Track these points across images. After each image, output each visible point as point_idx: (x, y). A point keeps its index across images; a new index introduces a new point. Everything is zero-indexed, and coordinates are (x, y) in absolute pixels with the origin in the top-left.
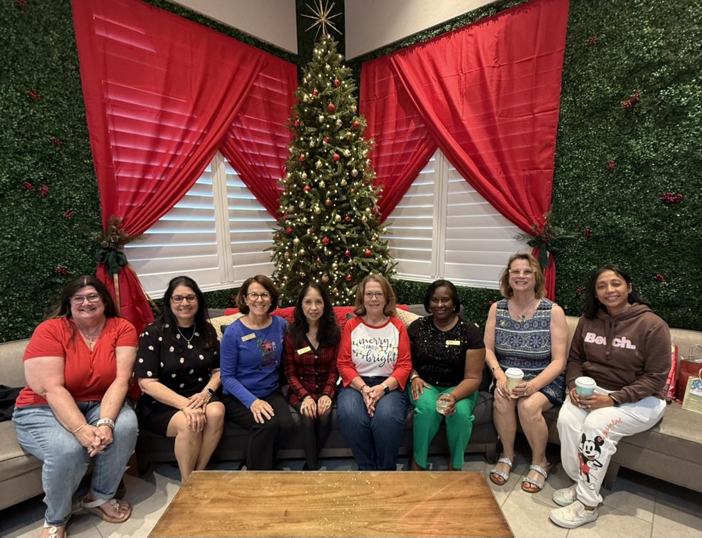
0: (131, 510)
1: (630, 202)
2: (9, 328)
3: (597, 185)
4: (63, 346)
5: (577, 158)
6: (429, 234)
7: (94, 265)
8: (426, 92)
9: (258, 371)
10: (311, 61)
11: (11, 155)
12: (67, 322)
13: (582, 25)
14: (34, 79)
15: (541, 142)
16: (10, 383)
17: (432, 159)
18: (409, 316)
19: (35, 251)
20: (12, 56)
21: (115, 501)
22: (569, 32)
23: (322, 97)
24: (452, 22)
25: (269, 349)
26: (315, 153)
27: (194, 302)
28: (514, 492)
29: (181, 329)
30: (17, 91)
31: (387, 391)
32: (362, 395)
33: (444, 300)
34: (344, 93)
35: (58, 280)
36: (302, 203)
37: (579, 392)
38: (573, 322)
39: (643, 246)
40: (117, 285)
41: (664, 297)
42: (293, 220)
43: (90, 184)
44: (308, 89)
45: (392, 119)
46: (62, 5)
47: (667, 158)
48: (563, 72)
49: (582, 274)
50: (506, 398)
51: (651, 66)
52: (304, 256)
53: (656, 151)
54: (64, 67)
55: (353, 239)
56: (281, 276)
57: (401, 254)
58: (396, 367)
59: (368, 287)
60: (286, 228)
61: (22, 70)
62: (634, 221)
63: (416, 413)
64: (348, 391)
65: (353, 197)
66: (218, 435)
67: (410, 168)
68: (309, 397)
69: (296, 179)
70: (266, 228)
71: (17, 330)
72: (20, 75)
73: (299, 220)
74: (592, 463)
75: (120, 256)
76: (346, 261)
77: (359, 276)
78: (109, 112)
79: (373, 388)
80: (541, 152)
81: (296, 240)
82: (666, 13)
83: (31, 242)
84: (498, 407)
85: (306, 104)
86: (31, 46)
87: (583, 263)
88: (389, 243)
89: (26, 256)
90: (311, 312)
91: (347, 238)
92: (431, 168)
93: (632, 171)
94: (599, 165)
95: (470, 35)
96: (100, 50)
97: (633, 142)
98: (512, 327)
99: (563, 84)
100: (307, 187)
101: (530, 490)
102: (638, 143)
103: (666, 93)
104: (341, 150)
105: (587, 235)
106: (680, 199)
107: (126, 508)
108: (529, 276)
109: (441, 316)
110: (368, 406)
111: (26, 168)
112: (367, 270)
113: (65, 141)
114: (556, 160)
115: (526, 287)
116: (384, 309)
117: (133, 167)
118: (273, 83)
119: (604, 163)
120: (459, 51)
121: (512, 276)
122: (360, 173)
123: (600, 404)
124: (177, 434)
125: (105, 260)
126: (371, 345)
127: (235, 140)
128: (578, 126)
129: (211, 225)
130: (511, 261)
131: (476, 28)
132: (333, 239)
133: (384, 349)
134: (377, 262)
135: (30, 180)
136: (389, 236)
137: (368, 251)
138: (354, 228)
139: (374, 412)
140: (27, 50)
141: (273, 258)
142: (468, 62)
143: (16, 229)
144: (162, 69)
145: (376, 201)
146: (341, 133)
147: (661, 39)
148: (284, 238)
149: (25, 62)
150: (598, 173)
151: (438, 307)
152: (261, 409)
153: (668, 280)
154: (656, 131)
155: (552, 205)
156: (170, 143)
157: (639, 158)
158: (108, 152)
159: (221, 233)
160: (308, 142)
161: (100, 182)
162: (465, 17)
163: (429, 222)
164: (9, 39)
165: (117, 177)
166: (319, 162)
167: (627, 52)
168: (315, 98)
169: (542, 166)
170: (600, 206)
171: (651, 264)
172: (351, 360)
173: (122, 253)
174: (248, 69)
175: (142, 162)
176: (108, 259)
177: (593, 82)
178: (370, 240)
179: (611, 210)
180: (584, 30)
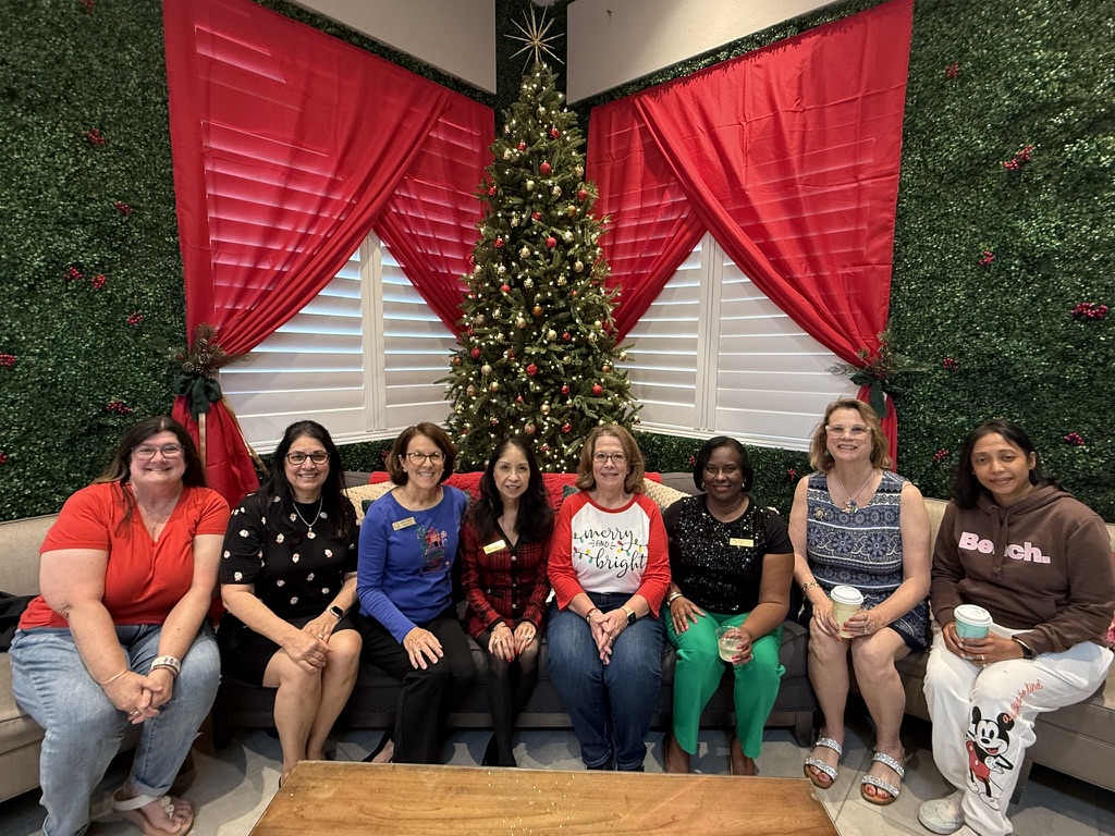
0: (194, 816)
1: (1019, 317)
2: (25, 496)
3: (963, 290)
4: (108, 532)
5: (930, 248)
6: (692, 361)
7: (168, 398)
8: (688, 148)
9: (417, 577)
10: (518, 101)
11: (50, 227)
12: (120, 491)
13: (933, 49)
14: (96, 114)
15: (871, 224)
16: (14, 589)
17: (698, 248)
18: (666, 493)
19: (76, 375)
20: (67, 81)
21: (168, 799)
22: (914, 60)
23: (532, 153)
24: (731, 47)
25: (436, 543)
26: (518, 236)
27: (323, 464)
28: (849, 803)
29: (299, 505)
30: (69, 131)
31: (632, 619)
32: (589, 625)
33: (727, 468)
34: (565, 149)
35: (111, 422)
36: (497, 312)
37: (961, 631)
38: (938, 508)
39: (1044, 387)
40: (203, 431)
41: (1083, 470)
42: (481, 336)
43: (172, 273)
44: (512, 143)
45: (636, 190)
46: (148, 8)
47: (1079, 249)
48: (904, 119)
49: (942, 430)
50: (832, 635)
51: (1047, 108)
52: (497, 392)
53: (1061, 237)
54: (144, 99)
55: (574, 367)
56: (460, 423)
57: (646, 393)
58: (644, 578)
59: (601, 445)
60: (470, 350)
61: (79, 100)
62: (1028, 348)
63: (680, 658)
64: (566, 616)
65: (576, 304)
66: (347, 688)
67: (663, 261)
68: (502, 624)
69: (489, 275)
70: (440, 350)
71: (37, 499)
72: (75, 107)
73: (491, 337)
74: (993, 761)
75: (211, 385)
76: (563, 401)
77: (584, 427)
78: (208, 167)
79: (609, 614)
80: (871, 238)
81: (487, 368)
82: (1069, 29)
83: (72, 361)
84: (817, 652)
85: (508, 163)
86: (97, 65)
87: (942, 412)
88: (628, 375)
89: (62, 382)
90: (508, 483)
91: (565, 366)
92: (695, 261)
93: (1021, 269)
94: (967, 260)
95: (758, 66)
96: (202, 77)
97: (1022, 224)
98: (836, 520)
99: (905, 136)
100: (505, 287)
101: (876, 799)
102: (1030, 225)
103: (1074, 149)
104: (559, 232)
105: (950, 367)
106: (1104, 313)
107: (185, 813)
108: (861, 436)
109: (723, 496)
110: (600, 647)
111: (73, 246)
112: (596, 417)
113: (138, 208)
114: (896, 250)
115: (854, 455)
116: (625, 481)
117: (240, 251)
118: (459, 134)
119: (975, 256)
120: (741, 89)
121: (832, 435)
122: (587, 267)
123: (1000, 654)
124: (280, 685)
125: (187, 392)
126: (604, 540)
127: (398, 215)
128: (930, 200)
129: (355, 342)
130: (830, 411)
131: (766, 55)
132: (543, 367)
133: (626, 547)
134: (611, 404)
135: (78, 266)
136: (628, 364)
137: (597, 387)
138: (577, 351)
139: (609, 656)
140: (89, 71)
141: (449, 395)
142: (754, 105)
143: (49, 340)
144: (293, 107)
145: (611, 310)
146: (559, 206)
147: (1063, 67)
148: (467, 364)
149: (84, 88)
150: (965, 271)
151: (717, 480)
152: (421, 645)
153: (1088, 442)
154: (1059, 206)
155: (891, 321)
156: (298, 217)
157: (1034, 248)
158: (204, 227)
159: (371, 354)
160: (509, 219)
161: (188, 271)
162: (750, 39)
163: (692, 344)
164: (64, 54)
165: (215, 264)
166: (525, 250)
167: (1008, 87)
168: (521, 154)
169: (874, 260)
170: (971, 322)
171: (1058, 416)
172: (571, 565)
173: (214, 382)
174: (422, 113)
175: (254, 243)
176: (191, 390)
177: (953, 134)
178: (600, 370)
179: (988, 329)
180: (937, 57)
